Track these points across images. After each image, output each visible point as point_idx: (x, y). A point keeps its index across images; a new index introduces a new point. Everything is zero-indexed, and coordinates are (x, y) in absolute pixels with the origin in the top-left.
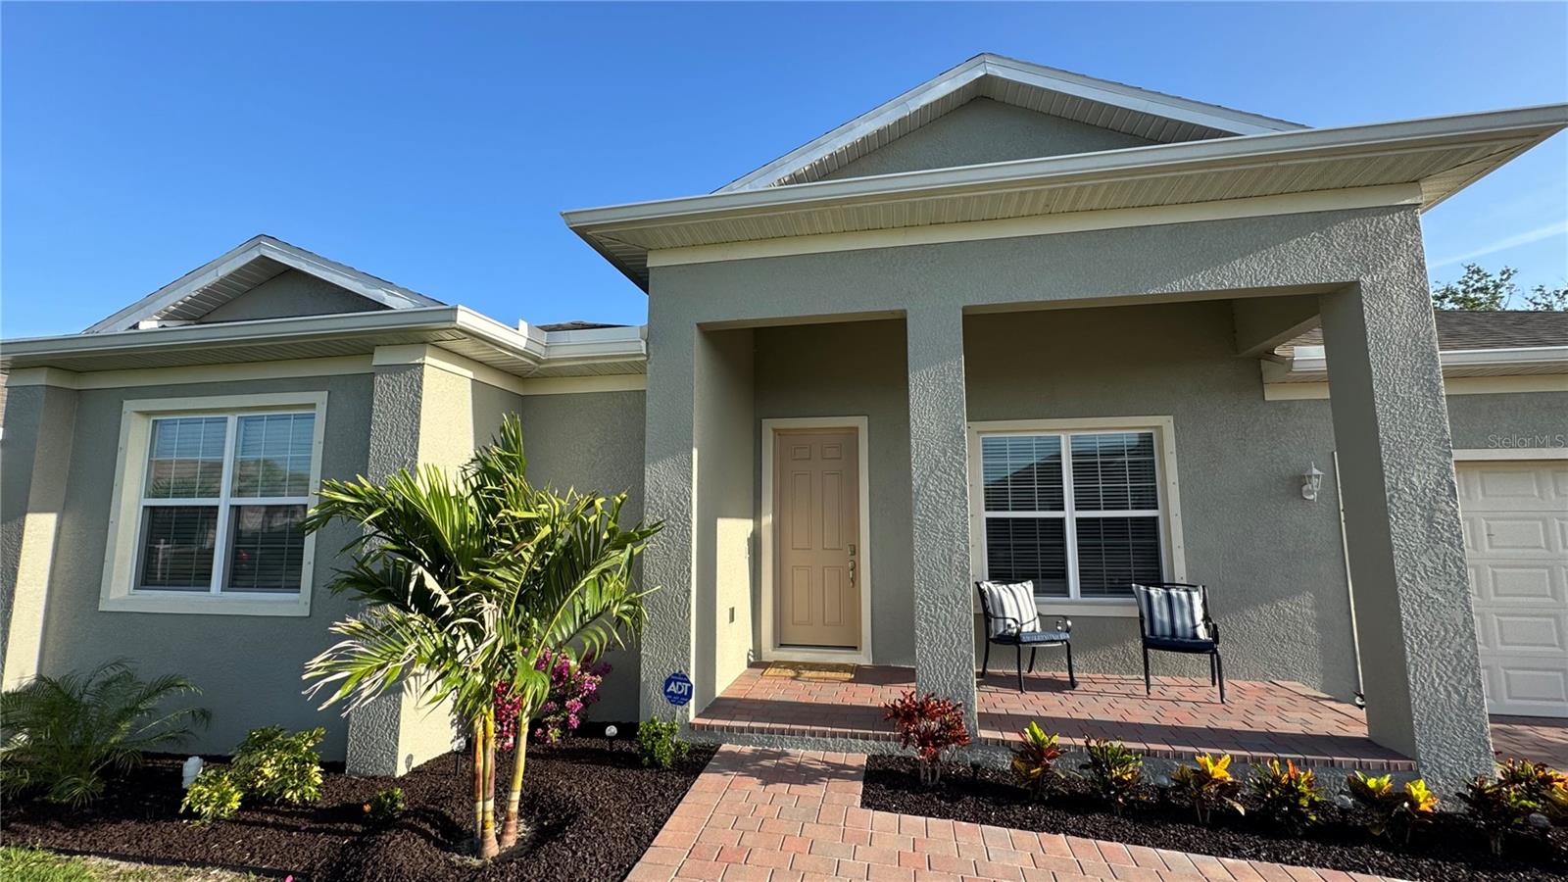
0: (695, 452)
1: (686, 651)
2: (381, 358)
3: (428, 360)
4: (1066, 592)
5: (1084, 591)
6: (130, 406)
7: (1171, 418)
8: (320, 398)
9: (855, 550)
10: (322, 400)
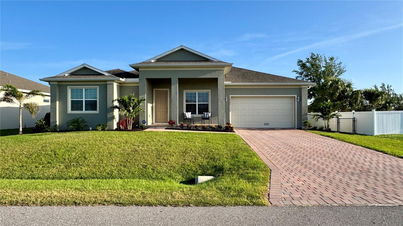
0: (146, 95)
1: (145, 118)
2: (108, 83)
3: (114, 83)
4: (196, 114)
5: (198, 114)
6: (68, 87)
7: (210, 90)
9: (167, 109)
10: (98, 87)
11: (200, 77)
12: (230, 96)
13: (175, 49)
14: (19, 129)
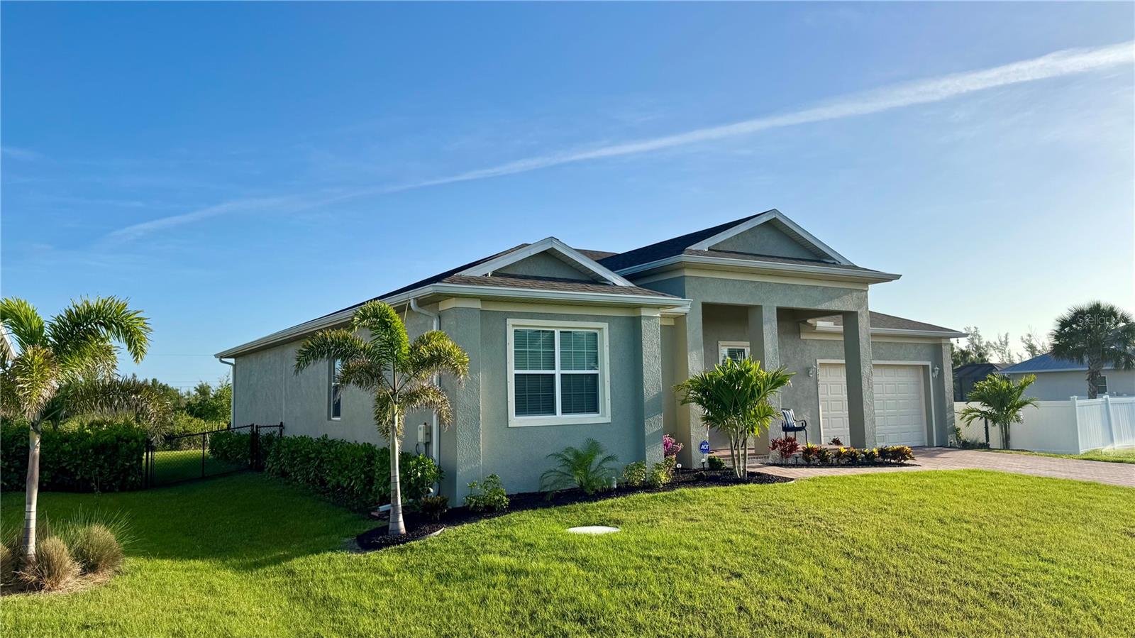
1: (705, 432)
2: (645, 313)
6: (509, 322)
10: (605, 326)
12: (819, 361)
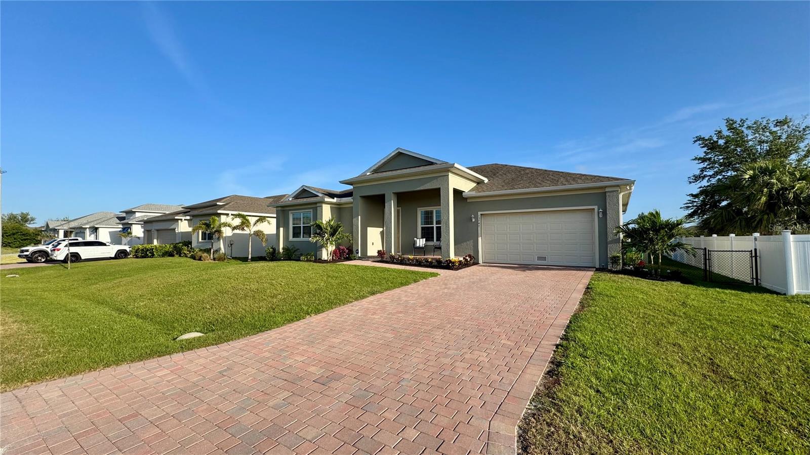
0: (359, 217)
1: (358, 246)
2: (318, 205)
3: (324, 205)
4: (433, 241)
5: (437, 241)
6: (290, 212)
8: (312, 210)
11: (418, 189)
12: (479, 213)
13: (390, 154)
14: (248, 258)
